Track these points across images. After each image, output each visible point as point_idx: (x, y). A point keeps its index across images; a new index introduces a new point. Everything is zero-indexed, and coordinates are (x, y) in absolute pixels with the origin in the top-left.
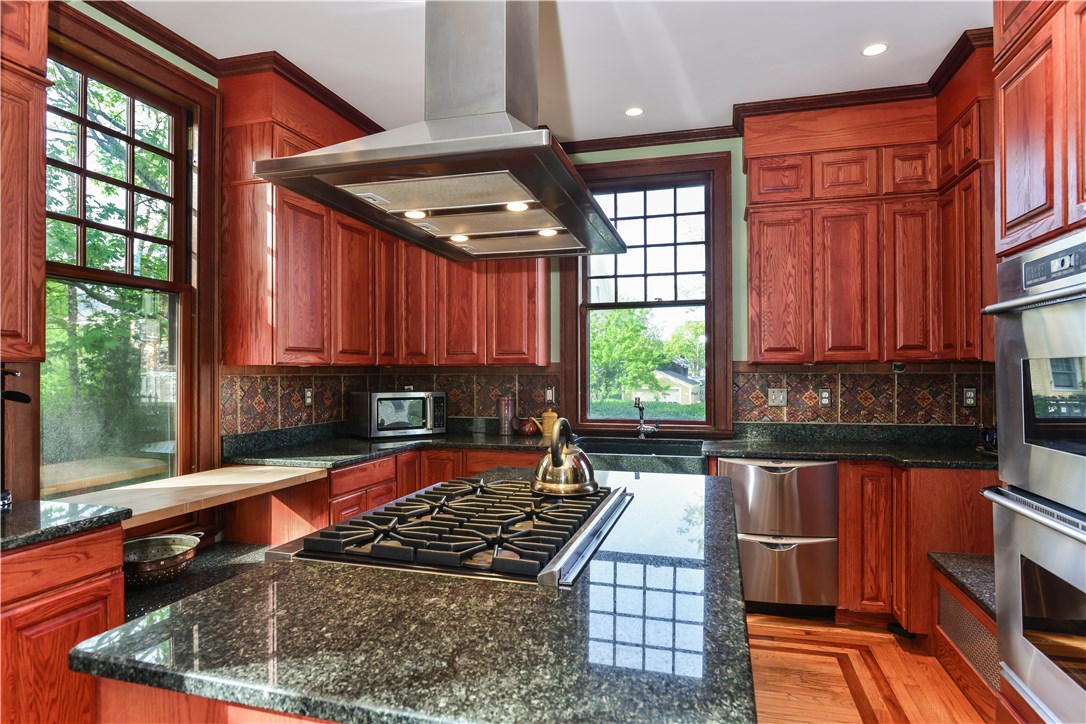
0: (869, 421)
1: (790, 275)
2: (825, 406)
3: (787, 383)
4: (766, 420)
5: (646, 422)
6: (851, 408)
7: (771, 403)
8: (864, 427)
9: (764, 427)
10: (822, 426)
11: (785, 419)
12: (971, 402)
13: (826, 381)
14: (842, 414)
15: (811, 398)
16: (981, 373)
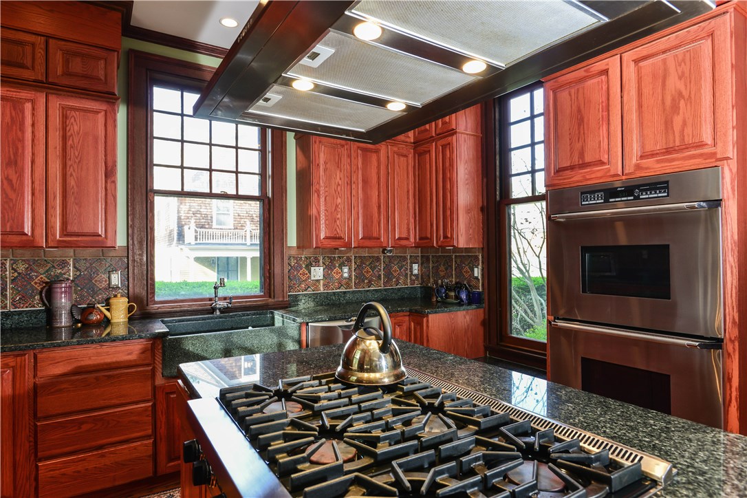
0: (369, 287)
1: (339, 185)
2: (346, 278)
3: (323, 263)
4: (310, 292)
5: (220, 299)
6: (360, 278)
7: (312, 278)
8: (368, 291)
9: (309, 296)
10: (345, 293)
11: (322, 289)
12: (416, 272)
13: (346, 261)
14: (355, 283)
15: (337, 273)
16: (420, 255)
